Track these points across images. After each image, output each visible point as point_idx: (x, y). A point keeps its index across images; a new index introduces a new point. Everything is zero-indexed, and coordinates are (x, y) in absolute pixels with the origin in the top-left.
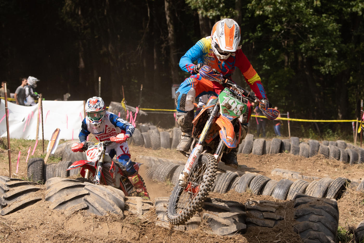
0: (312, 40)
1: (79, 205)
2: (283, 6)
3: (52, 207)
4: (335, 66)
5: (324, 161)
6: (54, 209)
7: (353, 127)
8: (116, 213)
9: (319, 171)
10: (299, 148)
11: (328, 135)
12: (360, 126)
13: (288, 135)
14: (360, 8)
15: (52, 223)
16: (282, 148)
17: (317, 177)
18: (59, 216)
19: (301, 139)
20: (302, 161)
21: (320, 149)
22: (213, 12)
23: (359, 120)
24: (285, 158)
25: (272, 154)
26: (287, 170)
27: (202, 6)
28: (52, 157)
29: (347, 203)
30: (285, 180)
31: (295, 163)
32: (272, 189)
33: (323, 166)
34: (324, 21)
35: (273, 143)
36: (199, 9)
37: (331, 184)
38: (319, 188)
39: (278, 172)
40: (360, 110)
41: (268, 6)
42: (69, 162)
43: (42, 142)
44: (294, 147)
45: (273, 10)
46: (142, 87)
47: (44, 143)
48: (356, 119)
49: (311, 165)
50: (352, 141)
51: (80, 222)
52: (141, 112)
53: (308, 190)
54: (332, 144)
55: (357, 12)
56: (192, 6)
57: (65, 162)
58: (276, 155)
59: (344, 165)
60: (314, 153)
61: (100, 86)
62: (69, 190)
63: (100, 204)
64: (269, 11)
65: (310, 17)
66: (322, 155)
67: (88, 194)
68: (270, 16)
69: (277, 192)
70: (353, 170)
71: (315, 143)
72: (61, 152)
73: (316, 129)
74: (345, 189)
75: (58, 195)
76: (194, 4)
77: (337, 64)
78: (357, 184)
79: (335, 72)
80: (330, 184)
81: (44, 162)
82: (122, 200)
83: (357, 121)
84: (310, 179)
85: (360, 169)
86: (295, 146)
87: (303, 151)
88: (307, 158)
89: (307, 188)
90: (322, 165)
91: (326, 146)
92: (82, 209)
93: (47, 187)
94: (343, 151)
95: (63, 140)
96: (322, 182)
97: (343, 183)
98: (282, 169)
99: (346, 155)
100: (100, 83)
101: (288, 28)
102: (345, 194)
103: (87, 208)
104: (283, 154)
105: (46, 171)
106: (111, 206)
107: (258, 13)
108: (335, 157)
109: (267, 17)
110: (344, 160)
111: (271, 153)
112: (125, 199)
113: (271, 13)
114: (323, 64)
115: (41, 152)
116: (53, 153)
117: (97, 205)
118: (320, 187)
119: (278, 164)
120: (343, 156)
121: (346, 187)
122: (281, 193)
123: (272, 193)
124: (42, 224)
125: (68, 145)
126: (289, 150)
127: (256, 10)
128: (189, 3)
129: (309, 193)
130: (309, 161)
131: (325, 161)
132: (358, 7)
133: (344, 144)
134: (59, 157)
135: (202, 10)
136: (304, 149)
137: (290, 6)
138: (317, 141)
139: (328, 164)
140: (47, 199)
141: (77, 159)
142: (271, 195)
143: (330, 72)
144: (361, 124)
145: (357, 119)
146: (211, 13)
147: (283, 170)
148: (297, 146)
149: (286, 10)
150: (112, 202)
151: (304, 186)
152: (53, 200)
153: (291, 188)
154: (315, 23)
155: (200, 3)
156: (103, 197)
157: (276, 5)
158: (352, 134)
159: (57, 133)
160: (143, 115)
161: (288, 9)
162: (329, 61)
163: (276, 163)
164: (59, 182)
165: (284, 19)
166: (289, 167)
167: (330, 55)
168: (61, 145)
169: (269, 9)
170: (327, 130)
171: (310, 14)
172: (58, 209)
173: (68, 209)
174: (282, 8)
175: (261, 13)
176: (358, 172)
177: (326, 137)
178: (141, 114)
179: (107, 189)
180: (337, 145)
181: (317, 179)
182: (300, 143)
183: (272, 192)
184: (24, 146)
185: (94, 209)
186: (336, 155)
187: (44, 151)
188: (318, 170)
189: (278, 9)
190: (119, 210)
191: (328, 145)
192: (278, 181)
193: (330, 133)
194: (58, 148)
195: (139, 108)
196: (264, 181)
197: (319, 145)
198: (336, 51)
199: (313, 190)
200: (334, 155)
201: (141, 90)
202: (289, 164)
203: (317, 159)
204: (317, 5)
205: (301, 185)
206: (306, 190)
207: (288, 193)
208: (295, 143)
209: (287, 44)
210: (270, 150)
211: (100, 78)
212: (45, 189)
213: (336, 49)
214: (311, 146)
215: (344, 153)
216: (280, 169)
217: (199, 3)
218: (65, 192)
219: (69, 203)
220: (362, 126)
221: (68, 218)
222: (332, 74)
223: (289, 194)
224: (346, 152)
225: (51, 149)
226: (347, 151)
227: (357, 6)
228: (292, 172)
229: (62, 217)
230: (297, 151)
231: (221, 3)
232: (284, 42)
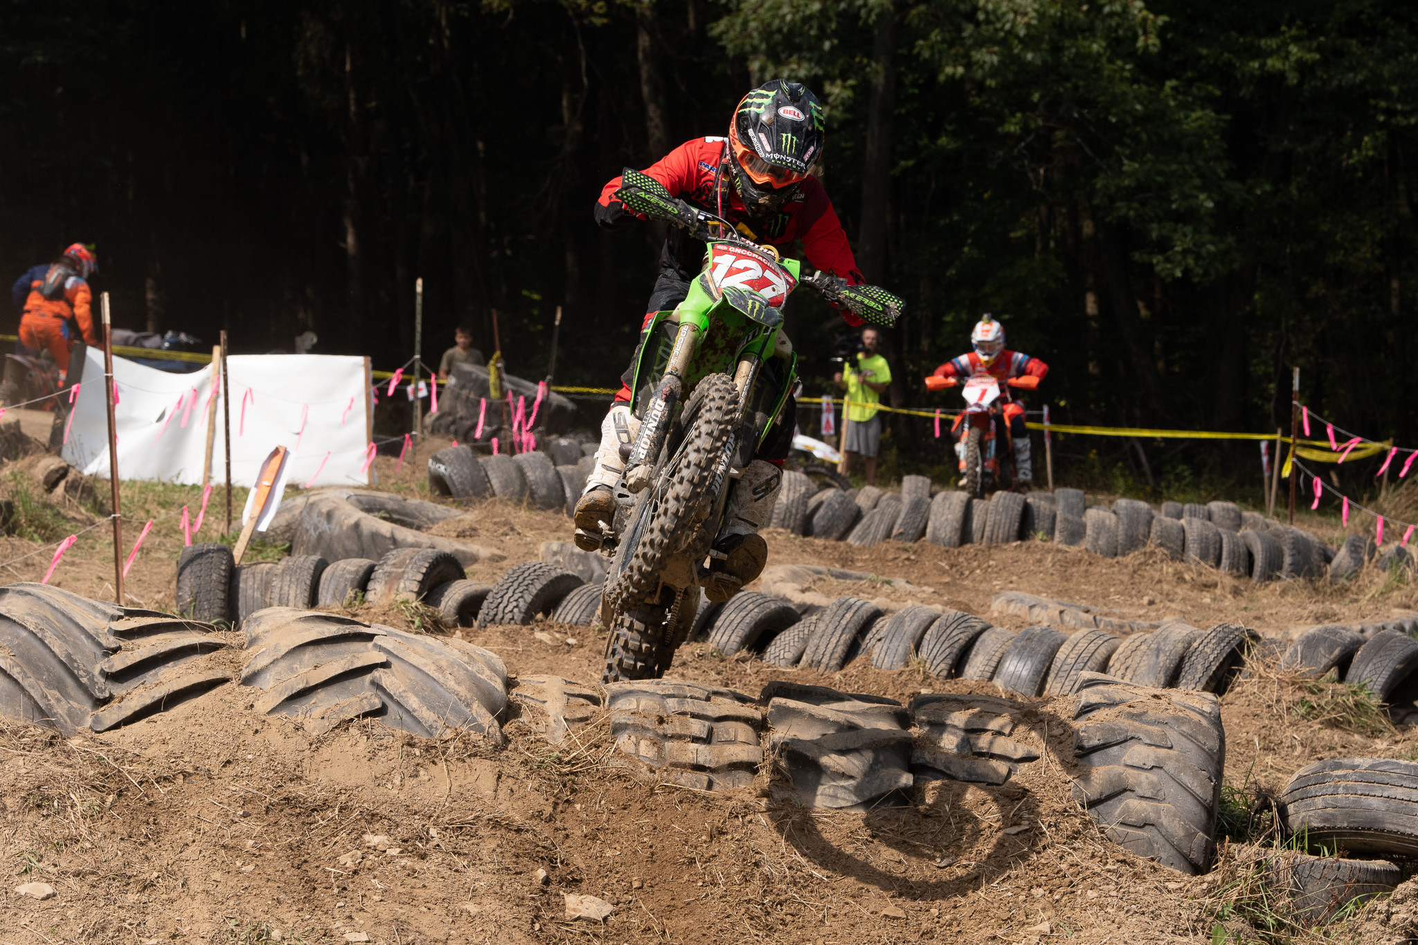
0: (1128, 166)
1: (353, 699)
2: (1034, 50)
3: (264, 705)
4: (1203, 251)
5: (1168, 569)
6: (269, 713)
7: (1265, 459)
8: (479, 728)
9: (1151, 603)
10: (1084, 526)
11: (1177, 485)
12: (1290, 454)
13: (1046, 484)
14: (1293, 59)
15: (264, 760)
16: (1025, 526)
17: (1146, 624)
18: (286, 736)
19: (1089, 497)
20: (1091, 569)
21: (1153, 530)
22: (799, 65)
23: (1283, 435)
24: (1038, 557)
25: (994, 544)
26: (1043, 597)
27: (763, 47)
28: (259, 543)
29: (1245, 710)
30: (1037, 629)
31: (1072, 575)
32: (996, 659)
33: (1166, 587)
34: (1172, 103)
35: (996, 506)
36: (751, 57)
37: (1195, 645)
38: (1154, 658)
39: (1012, 605)
40: (1292, 399)
41: (984, 50)
42: (316, 557)
43: (225, 492)
44: (1066, 520)
45: (1000, 62)
46: (559, 316)
47: (230, 497)
48: (1275, 432)
49: (1122, 582)
50: (1259, 504)
51: (357, 758)
52: (556, 399)
53: (1117, 665)
54: (1193, 514)
55: (1281, 75)
56: (730, 46)
57: (305, 561)
58: (1005, 547)
59: (1236, 582)
60: (1133, 543)
61: (419, 308)
62: (321, 651)
63: (423, 699)
64: (987, 67)
65: (1124, 87)
66: (1160, 552)
67: (385, 665)
68: (991, 83)
69: (1012, 668)
70: (1265, 601)
71: (1137, 511)
72: (289, 527)
73: (1138, 464)
74: (1242, 663)
75: (283, 664)
76: (737, 38)
77: (1212, 248)
78: (1283, 645)
79: (1206, 273)
80: (1190, 644)
81: (231, 557)
82: (499, 685)
83: (1277, 437)
84: (1121, 627)
85: (1290, 599)
86: (1070, 517)
87: (1098, 534)
88: (1109, 560)
89: (1114, 657)
90: (1160, 581)
91: (1174, 520)
92: (366, 715)
93: (246, 640)
94: (1232, 537)
95: (294, 488)
96: (1165, 638)
97: (1234, 644)
98: (1028, 595)
99: (1243, 550)
100: (419, 300)
101: (1050, 124)
102: (1241, 679)
103: (381, 712)
104: (1028, 543)
105: (237, 587)
106: (463, 707)
107: (949, 70)
108: (1204, 556)
109: (980, 87)
110: (1233, 566)
111: (991, 539)
112: (510, 684)
113: (994, 72)
114: (1163, 246)
115: (222, 527)
116: (263, 528)
117: (413, 702)
118: (1158, 656)
119: (1014, 578)
120: (1232, 553)
121: (1245, 657)
122: (1025, 673)
123: (993, 673)
124: (229, 762)
125: (312, 504)
126: (1051, 532)
127: (944, 62)
128: (720, 37)
129: (1119, 673)
130: (1116, 569)
131: (1170, 570)
132: (1287, 58)
133: (1232, 514)
134: (279, 543)
135: (762, 58)
136: (1100, 527)
137: (1056, 49)
138: (1143, 505)
139: (1180, 579)
140: (247, 681)
141: (340, 550)
142: (991, 679)
143: (1186, 271)
144: (1292, 449)
145: (1279, 431)
146: (793, 70)
147: (1030, 598)
148: (1077, 519)
149: (1044, 62)
150: (463, 691)
151: (1102, 652)
152: (268, 681)
153: (1060, 655)
154: (1139, 107)
155: (755, 34)
156: (436, 675)
157: (1010, 48)
158: (1261, 481)
159: (276, 460)
160: (561, 409)
161: (1049, 59)
162: (1185, 235)
163: (1005, 574)
164: (288, 624)
165: (1036, 97)
166: (1048, 587)
167: (1188, 216)
168: (290, 502)
169: (988, 57)
170: (1174, 468)
171: (1122, 79)
172: (284, 714)
173: (317, 712)
174: (1029, 56)
175: (960, 70)
176: (1284, 609)
177: (1172, 490)
178: (555, 403)
179: (447, 649)
180: (1210, 518)
181: (1141, 629)
182: (1086, 508)
183: (996, 668)
184: (163, 505)
185: (405, 717)
186: (1207, 548)
187: (229, 522)
188: (1146, 600)
189: (1017, 59)
190: (487, 720)
191: (1179, 516)
192: (1012, 633)
193: (1184, 478)
194: (278, 513)
195: (549, 385)
196: (970, 633)
197: (1152, 518)
198: (1210, 204)
199: (1134, 665)
200: (1201, 549)
201: (557, 323)
202: (1048, 579)
203: (1145, 563)
204: (1146, 47)
205: (1092, 647)
206: (1111, 663)
207: (1047, 674)
208: (1070, 508)
209: (1045, 177)
210: (988, 529)
211: (419, 282)
212: (241, 647)
213: (1209, 197)
214: (1125, 521)
215: (1236, 544)
216: (1020, 594)
217: (750, 36)
218: (308, 656)
219: (321, 695)
220: (1295, 455)
221: (318, 744)
222: (1196, 280)
223: (1052, 675)
224: (1241, 542)
225: (256, 514)
226: (1243, 537)
227: (1283, 54)
228: (1059, 603)
229: (297, 738)
230: (1075, 534)
231: (829, 38)
232: (1035, 171)
